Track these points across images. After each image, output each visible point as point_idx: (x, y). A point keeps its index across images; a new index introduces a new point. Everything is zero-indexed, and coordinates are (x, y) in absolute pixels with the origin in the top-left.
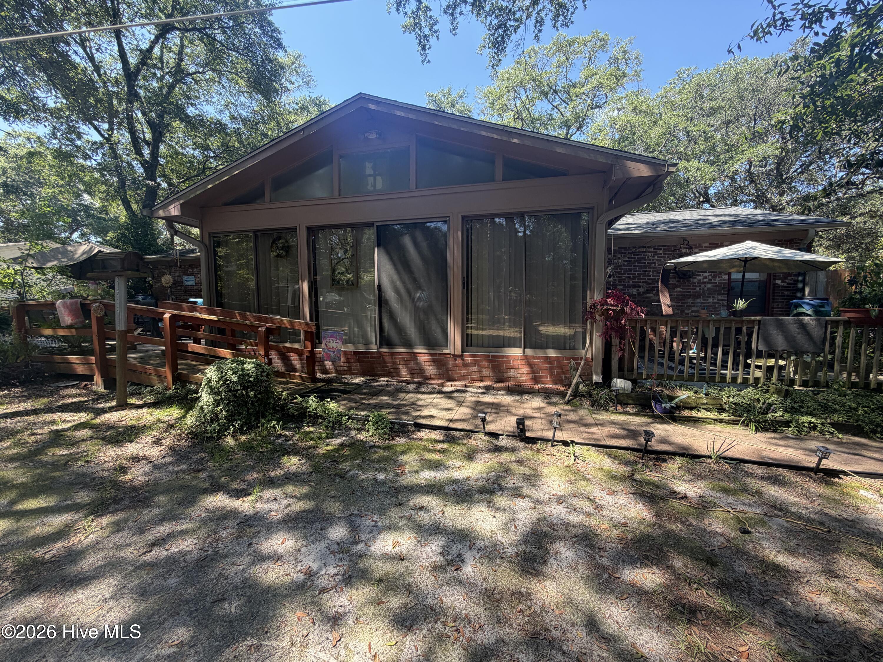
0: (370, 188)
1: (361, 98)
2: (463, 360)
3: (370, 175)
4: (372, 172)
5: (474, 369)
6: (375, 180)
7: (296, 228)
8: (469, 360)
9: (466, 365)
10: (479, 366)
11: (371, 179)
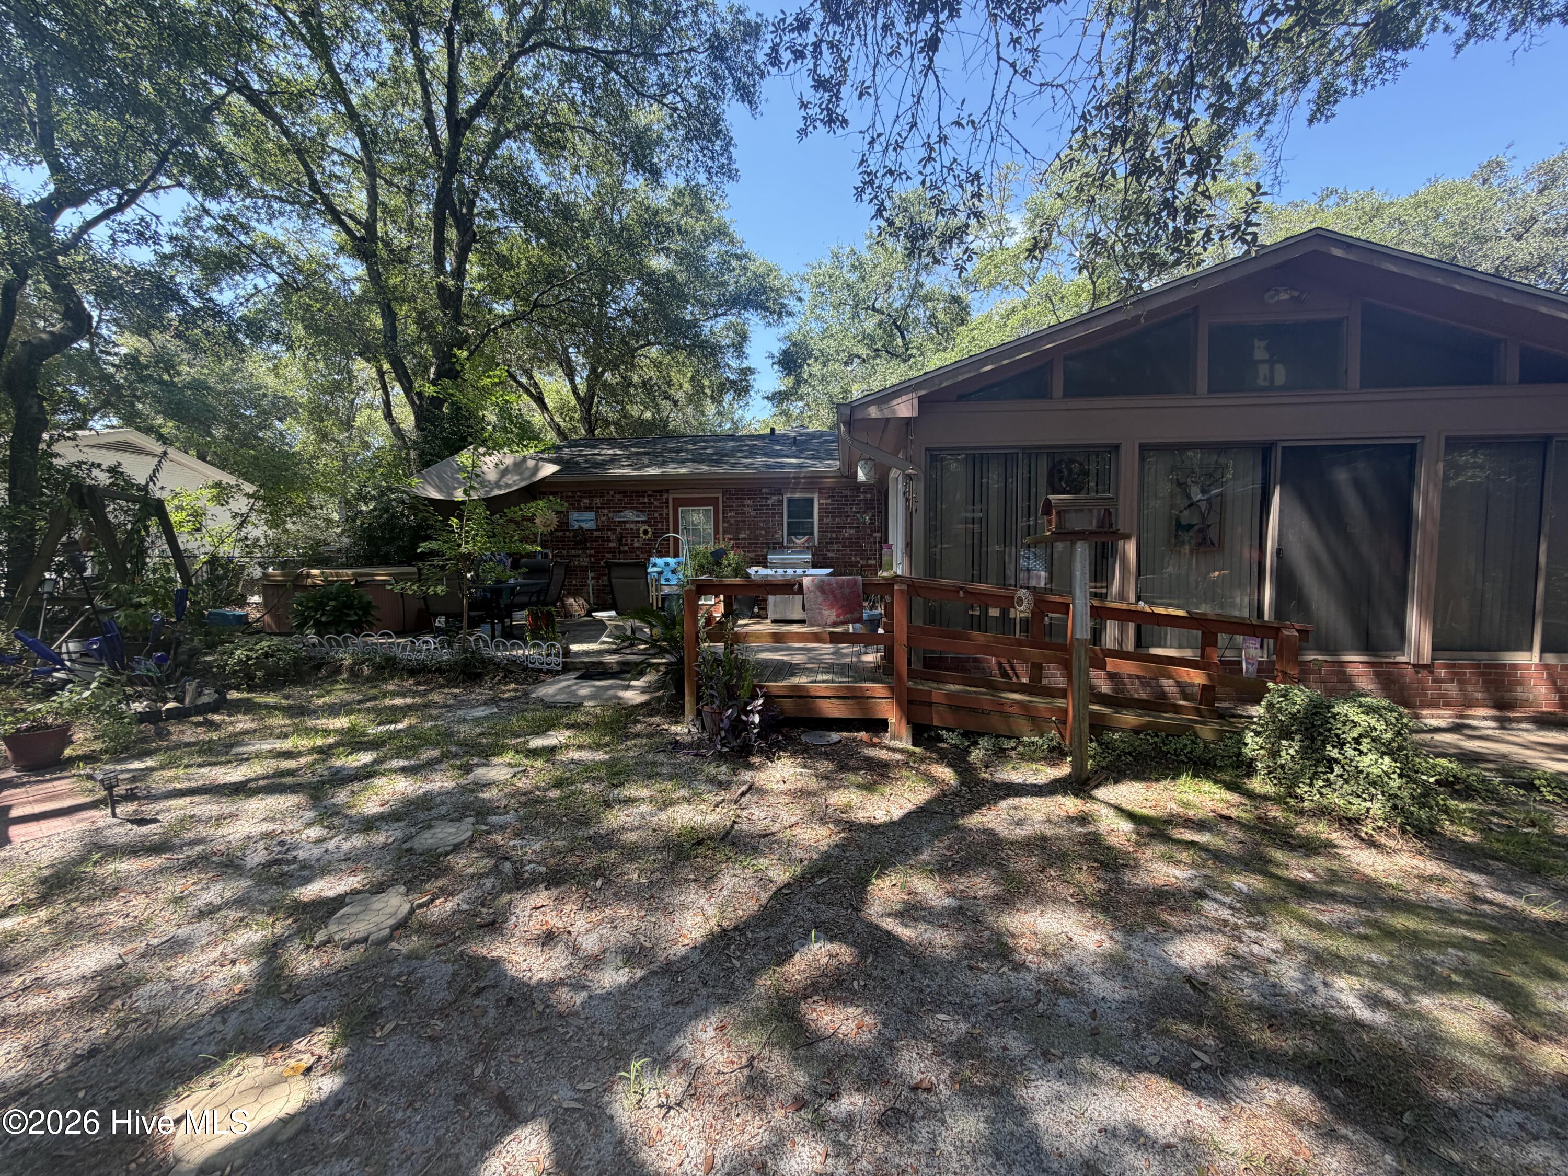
0: (1261, 382)
1: (1319, 235)
2: (1432, 672)
3: (1263, 361)
4: (1267, 357)
5: (1452, 688)
6: (1272, 370)
7: (1117, 447)
8: (1443, 673)
9: (1437, 681)
10: (1462, 683)
11: (1263, 369)
